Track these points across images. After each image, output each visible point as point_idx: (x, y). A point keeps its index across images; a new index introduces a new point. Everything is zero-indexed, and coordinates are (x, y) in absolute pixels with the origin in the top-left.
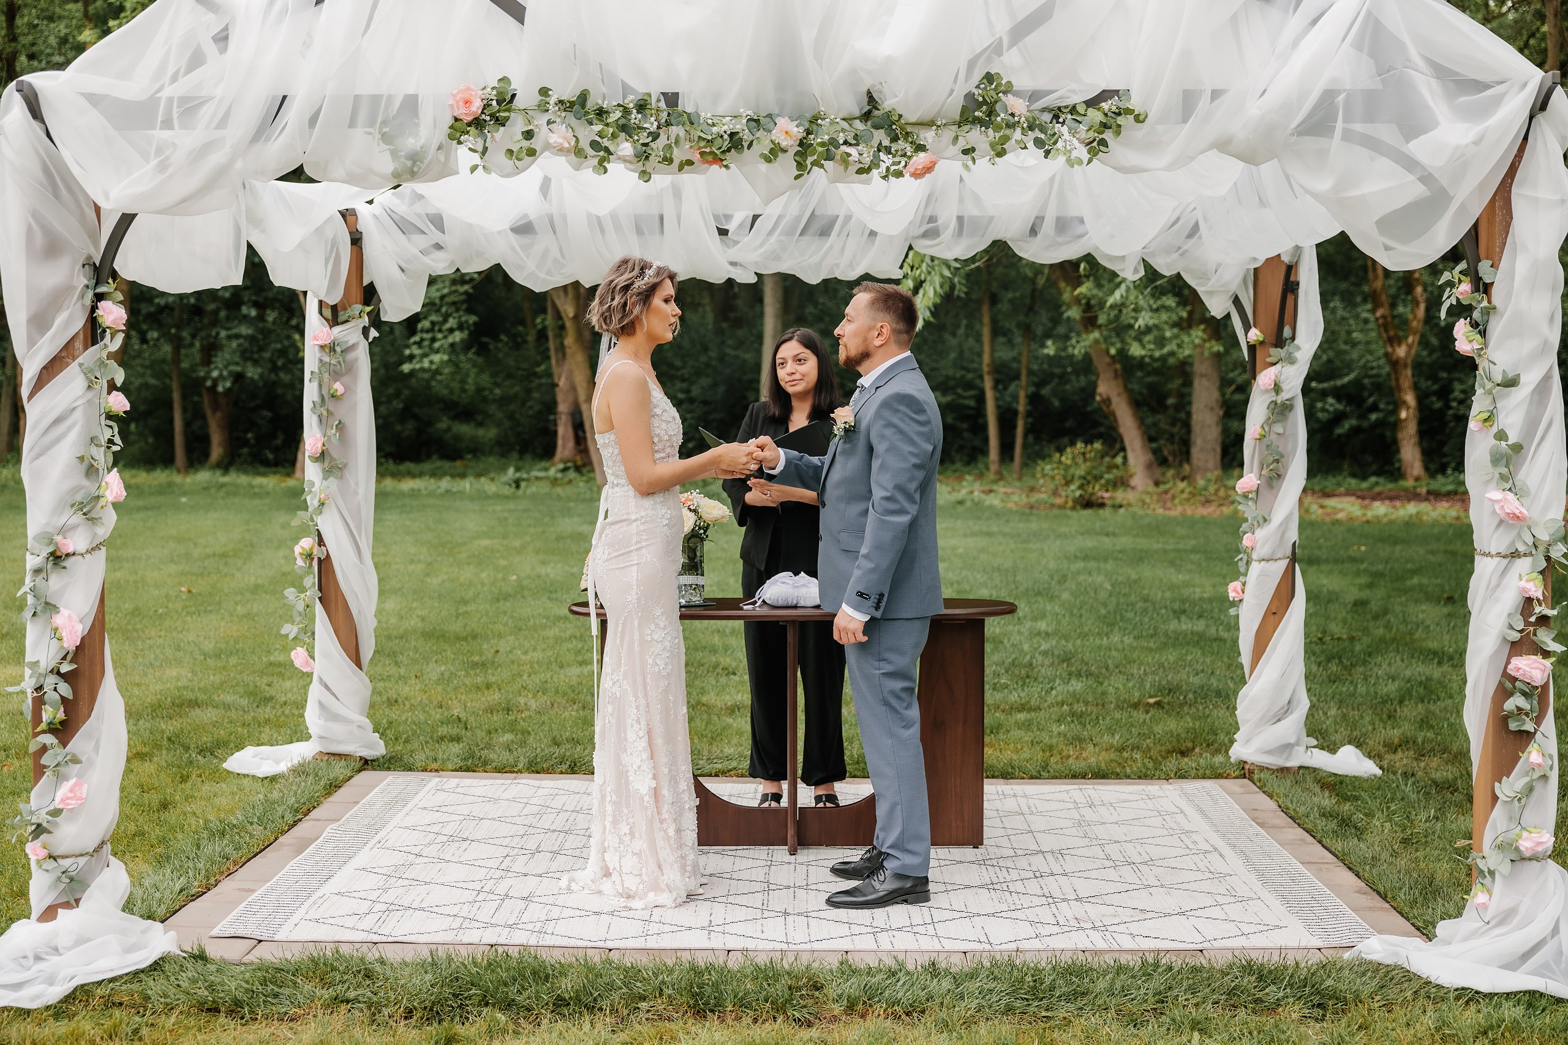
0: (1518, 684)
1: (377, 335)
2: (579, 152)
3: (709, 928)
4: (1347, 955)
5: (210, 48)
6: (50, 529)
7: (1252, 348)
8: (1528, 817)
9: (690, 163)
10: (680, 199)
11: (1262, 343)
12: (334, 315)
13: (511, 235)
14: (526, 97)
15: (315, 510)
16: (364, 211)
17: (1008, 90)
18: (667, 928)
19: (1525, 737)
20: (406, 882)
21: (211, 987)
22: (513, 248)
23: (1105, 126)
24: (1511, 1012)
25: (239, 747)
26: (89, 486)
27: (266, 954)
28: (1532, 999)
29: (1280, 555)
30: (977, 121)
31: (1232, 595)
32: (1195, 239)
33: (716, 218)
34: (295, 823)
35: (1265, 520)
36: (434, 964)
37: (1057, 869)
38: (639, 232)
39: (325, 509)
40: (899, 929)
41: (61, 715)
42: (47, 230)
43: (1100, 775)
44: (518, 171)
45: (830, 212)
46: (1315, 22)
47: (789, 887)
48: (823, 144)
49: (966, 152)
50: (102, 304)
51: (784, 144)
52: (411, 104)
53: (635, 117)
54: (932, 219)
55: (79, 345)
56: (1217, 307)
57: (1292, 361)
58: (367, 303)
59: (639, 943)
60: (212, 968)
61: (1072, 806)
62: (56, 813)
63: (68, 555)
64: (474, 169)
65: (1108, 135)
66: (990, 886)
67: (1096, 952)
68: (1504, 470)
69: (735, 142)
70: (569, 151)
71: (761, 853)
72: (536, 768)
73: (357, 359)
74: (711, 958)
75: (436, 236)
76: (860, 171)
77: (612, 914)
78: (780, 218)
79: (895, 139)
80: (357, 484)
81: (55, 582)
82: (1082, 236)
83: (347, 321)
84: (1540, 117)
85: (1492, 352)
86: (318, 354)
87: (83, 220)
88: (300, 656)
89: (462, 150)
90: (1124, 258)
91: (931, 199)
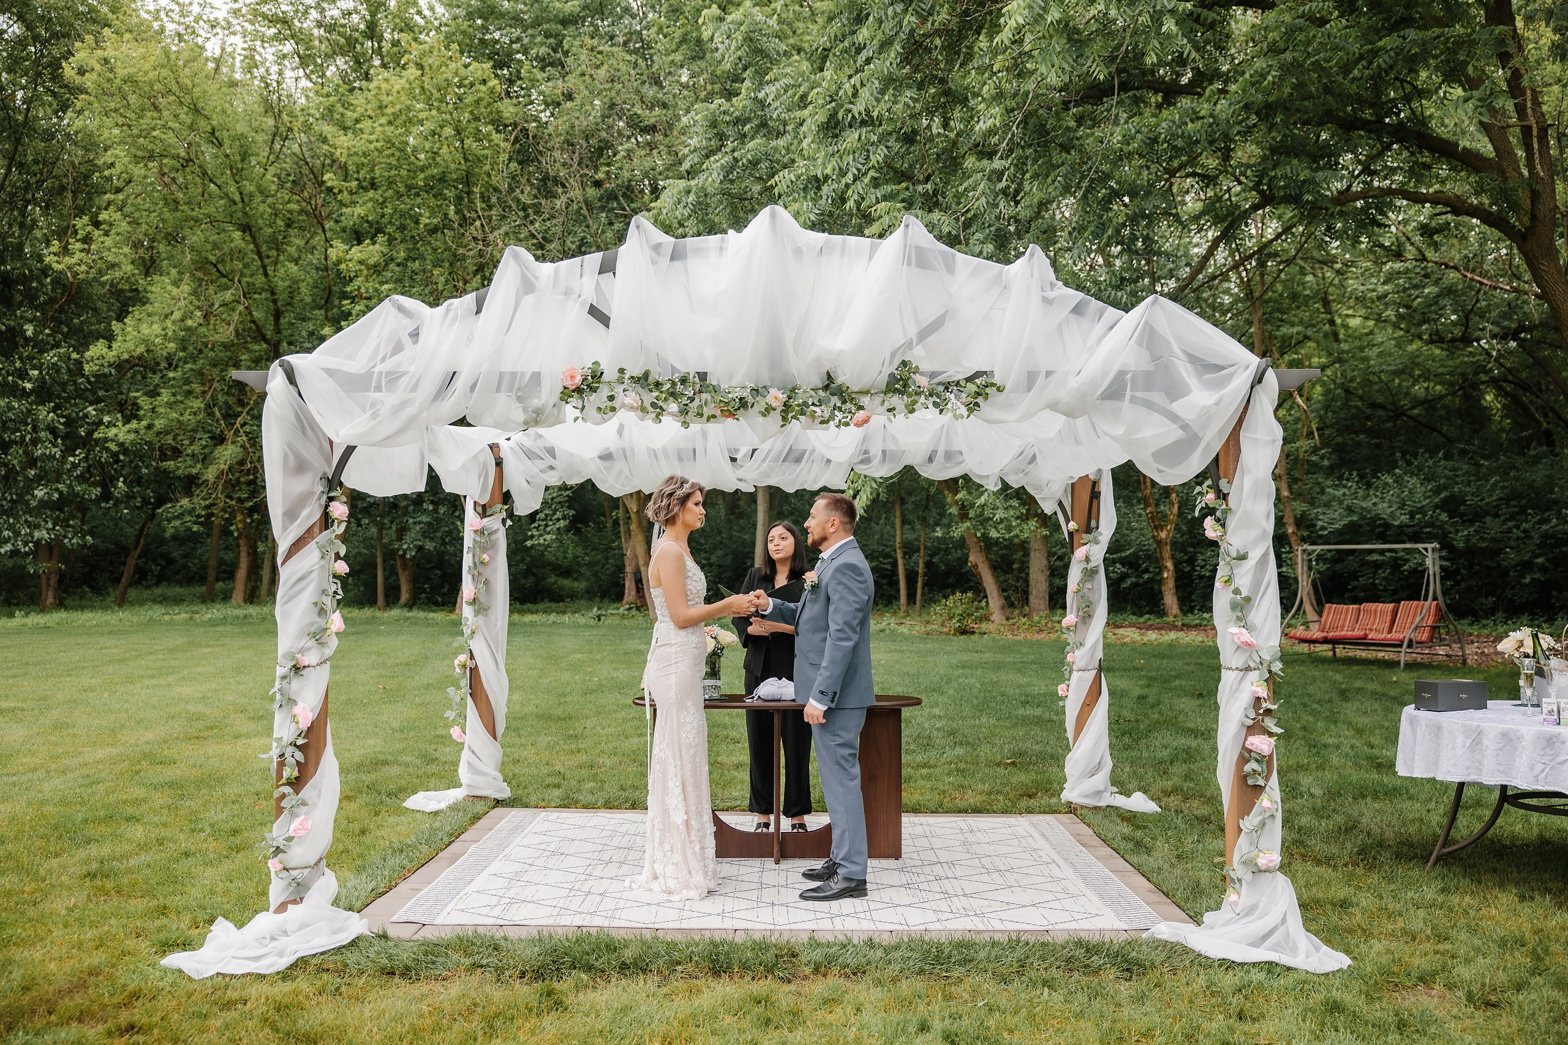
0: (1253, 754)
1: (511, 524)
2: (643, 409)
3: (722, 914)
4: (1145, 935)
5: (407, 341)
6: (293, 650)
7: (1071, 534)
8: (1263, 843)
9: (714, 416)
10: (707, 439)
11: (1077, 531)
12: (484, 511)
13: (598, 460)
14: (610, 375)
15: (469, 636)
16: (504, 444)
17: (916, 371)
18: (695, 915)
19: (1258, 789)
20: (523, 884)
21: (390, 958)
22: (599, 469)
23: (978, 394)
24: (1257, 976)
25: (414, 792)
26: (321, 622)
27: (427, 934)
28: (1270, 967)
29: (1091, 667)
30: (896, 391)
31: (1060, 693)
32: (1033, 465)
33: (729, 450)
34: (450, 843)
35: (1081, 644)
36: (540, 940)
37: (950, 874)
39: (475, 636)
40: (848, 915)
41: (296, 774)
42: (298, 456)
43: (977, 811)
44: (605, 421)
45: (802, 447)
46: (1111, 328)
47: (775, 886)
48: (798, 405)
49: (889, 410)
50: (332, 504)
51: (774, 405)
52: (536, 377)
53: (679, 387)
54: (866, 452)
55: (316, 530)
56: (1048, 508)
57: (1097, 542)
58: (505, 503)
59: (676, 925)
60: (391, 944)
61: (958, 831)
62: (290, 839)
63: (304, 667)
64: (576, 419)
65: (980, 400)
66: (907, 886)
67: (978, 932)
68: (1239, 614)
69: (743, 404)
70: (637, 408)
71: (756, 862)
72: (609, 805)
73: (498, 539)
74: (724, 936)
75: (551, 462)
76: (822, 422)
77: (658, 904)
78: (769, 451)
79: (844, 402)
80: (496, 619)
81: (296, 684)
82: (961, 463)
83: (492, 515)
84: (1257, 387)
85: (1230, 538)
86: (472, 535)
87: (321, 448)
88: (455, 732)
89: (569, 407)
90: (988, 476)
91: (865, 440)
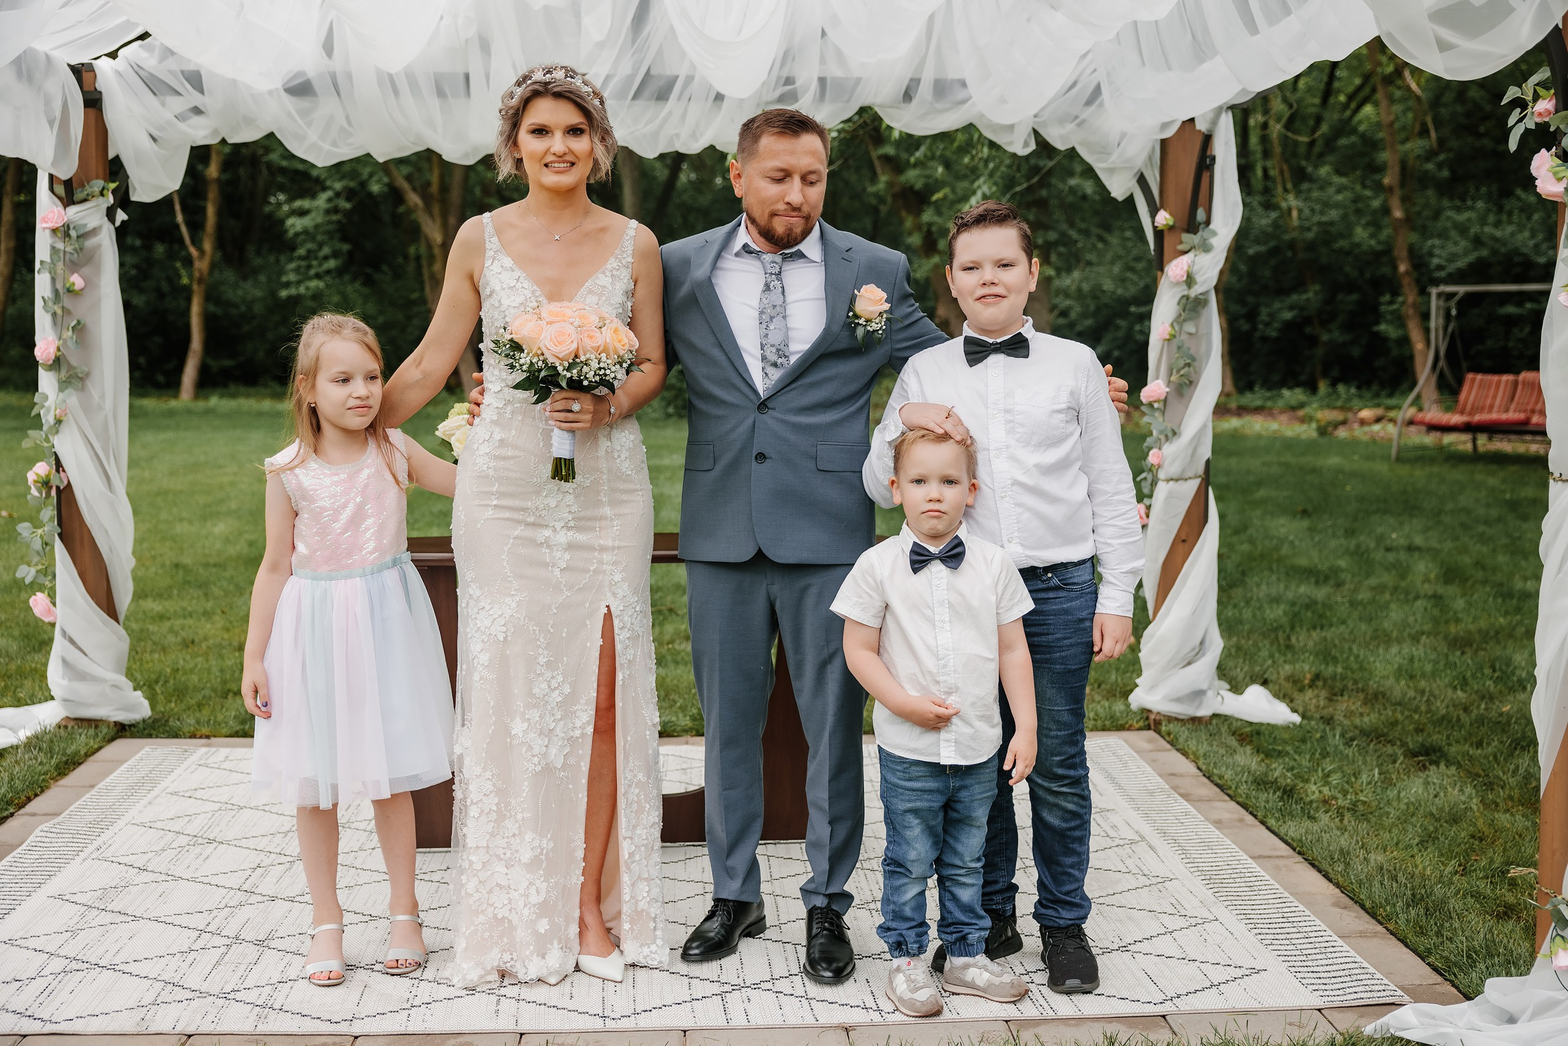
1: (125, 217)
3: (498, 991)
4: (1371, 1030)
7: (1159, 234)
10: (489, 55)
11: (1171, 228)
12: (69, 193)
13: (285, 96)
15: (51, 428)
16: (104, 66)
20: (108, 918)
22: (290, 115)
29: (1190, 474)
32: (1094, 107)
35: (1174, 433)
38: (441, 93)
39: (63, 428)
45: (669, 71)
54: (789, 81)
56: (1119, 187)
57: (1206, 248)
58: (111, 179)
73: (99, 246)
75: (196, 99)
80: (102, 397)
82: (964, 102)
83: (85, 200)
86: (51, 240)
88: (38, 603)
90: (1011, 128)
91: (787, 56)
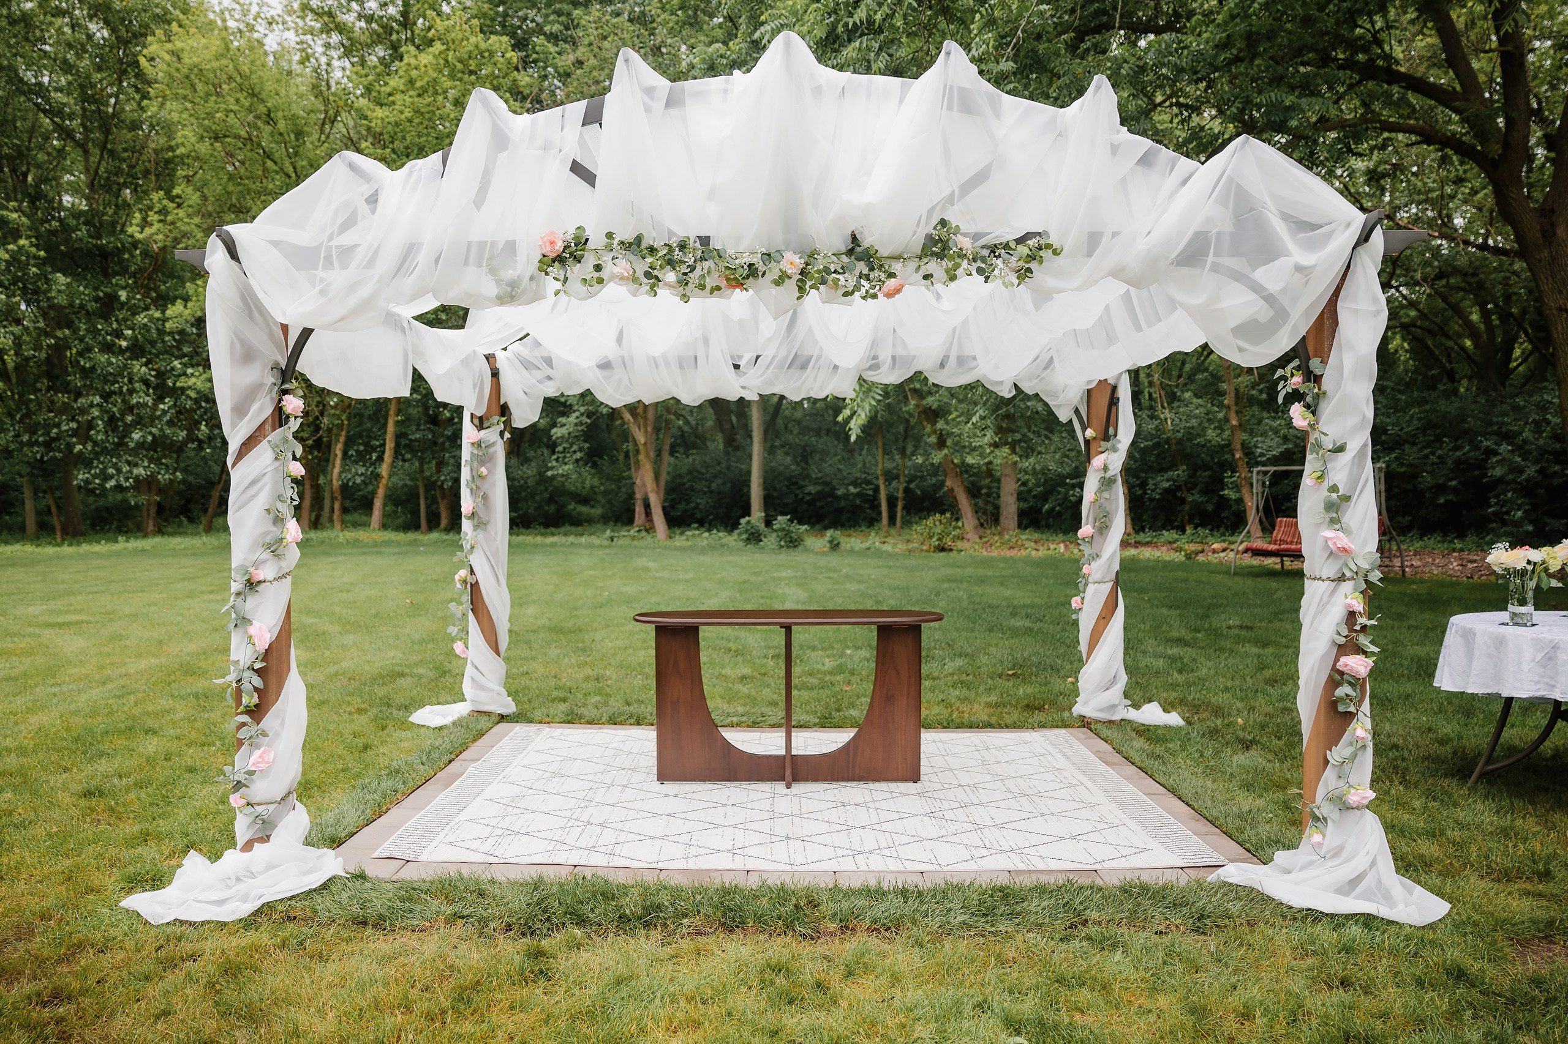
0: (1345, 676)
1: (509, 436)
2: (635, 279)
3: (732, 851)
4: (1211, 878)
5: (364, 208)
6: (247, 564)
7: (1087, 442)
8: (1353, 779)
9: (719, 288)
11: (1094, 438)
12: (481, 423)
13: (597, 369)
14: (596, 240)
15: (468, 550)
16: (500, 355)
17: (957, 231)
18: (703, 851)
19: (1349, 717)
20: (518, 811)
21: (363, 906)
22: (598, 379)
23: (1031, 258)
24: (1355, 930)
25: (420, 707)
26: (275, 531)
27: (409, 874)
28: (1368, 921)
29: (1107, 579)
30: (933, 254)
31: (1074, 605)
32: (1049, 370)
33: (732, 357)
35: (1098, 555)
37: (976, 801)
38: (681, 367)
39: (475, 550)
40: (871, 852)
41: (255, 700)
42: (243, 342)
43: (989, 726)
44: (591, 295)
45: (808, 353)
46: (1185, 182)
47: (788, 816)
48: (819, 272)
50: (287, 398)
51: (789, 272)
52: (511, 246)
53: (677, 254)
55: (268, 427)
56: (1063, 416)
57: (1115, 450)
58: (503, 415)
60: (368, 885)
61: (974, 749)
62: (251, 773)
63: (259, 582)
64: (557, 293)
65: (1033, 265)
66: (930, 815)
68: (1334, 515)
69: (752, 271)
70: (628, 279)
71: (766, 786)
72: (613, 721)
73: (496, 452)
74: (735, 878)
75: (548, 371)
76: (846, 294)
77: (662, 838)
78: (774, 357)
79: (872, 269)
80: (496, 534)
81: (251, 602)
82: (974, 368)
83: (489, 427)
84: (1361, 249)
85: (1322, 426)
86: (470, 449)
87: (271, 336)
88: (458, 647)
89: (550, 278)
90: (1002, 382)
91: (874, 344)
